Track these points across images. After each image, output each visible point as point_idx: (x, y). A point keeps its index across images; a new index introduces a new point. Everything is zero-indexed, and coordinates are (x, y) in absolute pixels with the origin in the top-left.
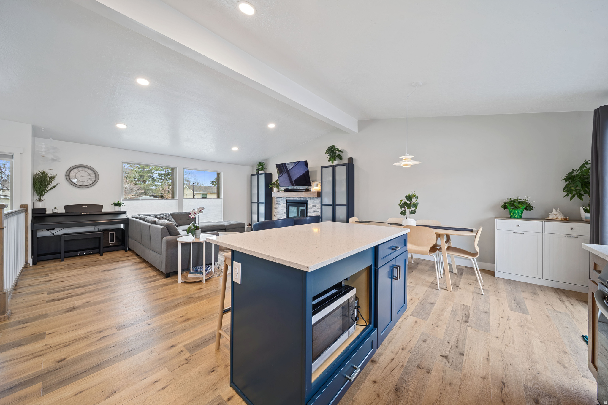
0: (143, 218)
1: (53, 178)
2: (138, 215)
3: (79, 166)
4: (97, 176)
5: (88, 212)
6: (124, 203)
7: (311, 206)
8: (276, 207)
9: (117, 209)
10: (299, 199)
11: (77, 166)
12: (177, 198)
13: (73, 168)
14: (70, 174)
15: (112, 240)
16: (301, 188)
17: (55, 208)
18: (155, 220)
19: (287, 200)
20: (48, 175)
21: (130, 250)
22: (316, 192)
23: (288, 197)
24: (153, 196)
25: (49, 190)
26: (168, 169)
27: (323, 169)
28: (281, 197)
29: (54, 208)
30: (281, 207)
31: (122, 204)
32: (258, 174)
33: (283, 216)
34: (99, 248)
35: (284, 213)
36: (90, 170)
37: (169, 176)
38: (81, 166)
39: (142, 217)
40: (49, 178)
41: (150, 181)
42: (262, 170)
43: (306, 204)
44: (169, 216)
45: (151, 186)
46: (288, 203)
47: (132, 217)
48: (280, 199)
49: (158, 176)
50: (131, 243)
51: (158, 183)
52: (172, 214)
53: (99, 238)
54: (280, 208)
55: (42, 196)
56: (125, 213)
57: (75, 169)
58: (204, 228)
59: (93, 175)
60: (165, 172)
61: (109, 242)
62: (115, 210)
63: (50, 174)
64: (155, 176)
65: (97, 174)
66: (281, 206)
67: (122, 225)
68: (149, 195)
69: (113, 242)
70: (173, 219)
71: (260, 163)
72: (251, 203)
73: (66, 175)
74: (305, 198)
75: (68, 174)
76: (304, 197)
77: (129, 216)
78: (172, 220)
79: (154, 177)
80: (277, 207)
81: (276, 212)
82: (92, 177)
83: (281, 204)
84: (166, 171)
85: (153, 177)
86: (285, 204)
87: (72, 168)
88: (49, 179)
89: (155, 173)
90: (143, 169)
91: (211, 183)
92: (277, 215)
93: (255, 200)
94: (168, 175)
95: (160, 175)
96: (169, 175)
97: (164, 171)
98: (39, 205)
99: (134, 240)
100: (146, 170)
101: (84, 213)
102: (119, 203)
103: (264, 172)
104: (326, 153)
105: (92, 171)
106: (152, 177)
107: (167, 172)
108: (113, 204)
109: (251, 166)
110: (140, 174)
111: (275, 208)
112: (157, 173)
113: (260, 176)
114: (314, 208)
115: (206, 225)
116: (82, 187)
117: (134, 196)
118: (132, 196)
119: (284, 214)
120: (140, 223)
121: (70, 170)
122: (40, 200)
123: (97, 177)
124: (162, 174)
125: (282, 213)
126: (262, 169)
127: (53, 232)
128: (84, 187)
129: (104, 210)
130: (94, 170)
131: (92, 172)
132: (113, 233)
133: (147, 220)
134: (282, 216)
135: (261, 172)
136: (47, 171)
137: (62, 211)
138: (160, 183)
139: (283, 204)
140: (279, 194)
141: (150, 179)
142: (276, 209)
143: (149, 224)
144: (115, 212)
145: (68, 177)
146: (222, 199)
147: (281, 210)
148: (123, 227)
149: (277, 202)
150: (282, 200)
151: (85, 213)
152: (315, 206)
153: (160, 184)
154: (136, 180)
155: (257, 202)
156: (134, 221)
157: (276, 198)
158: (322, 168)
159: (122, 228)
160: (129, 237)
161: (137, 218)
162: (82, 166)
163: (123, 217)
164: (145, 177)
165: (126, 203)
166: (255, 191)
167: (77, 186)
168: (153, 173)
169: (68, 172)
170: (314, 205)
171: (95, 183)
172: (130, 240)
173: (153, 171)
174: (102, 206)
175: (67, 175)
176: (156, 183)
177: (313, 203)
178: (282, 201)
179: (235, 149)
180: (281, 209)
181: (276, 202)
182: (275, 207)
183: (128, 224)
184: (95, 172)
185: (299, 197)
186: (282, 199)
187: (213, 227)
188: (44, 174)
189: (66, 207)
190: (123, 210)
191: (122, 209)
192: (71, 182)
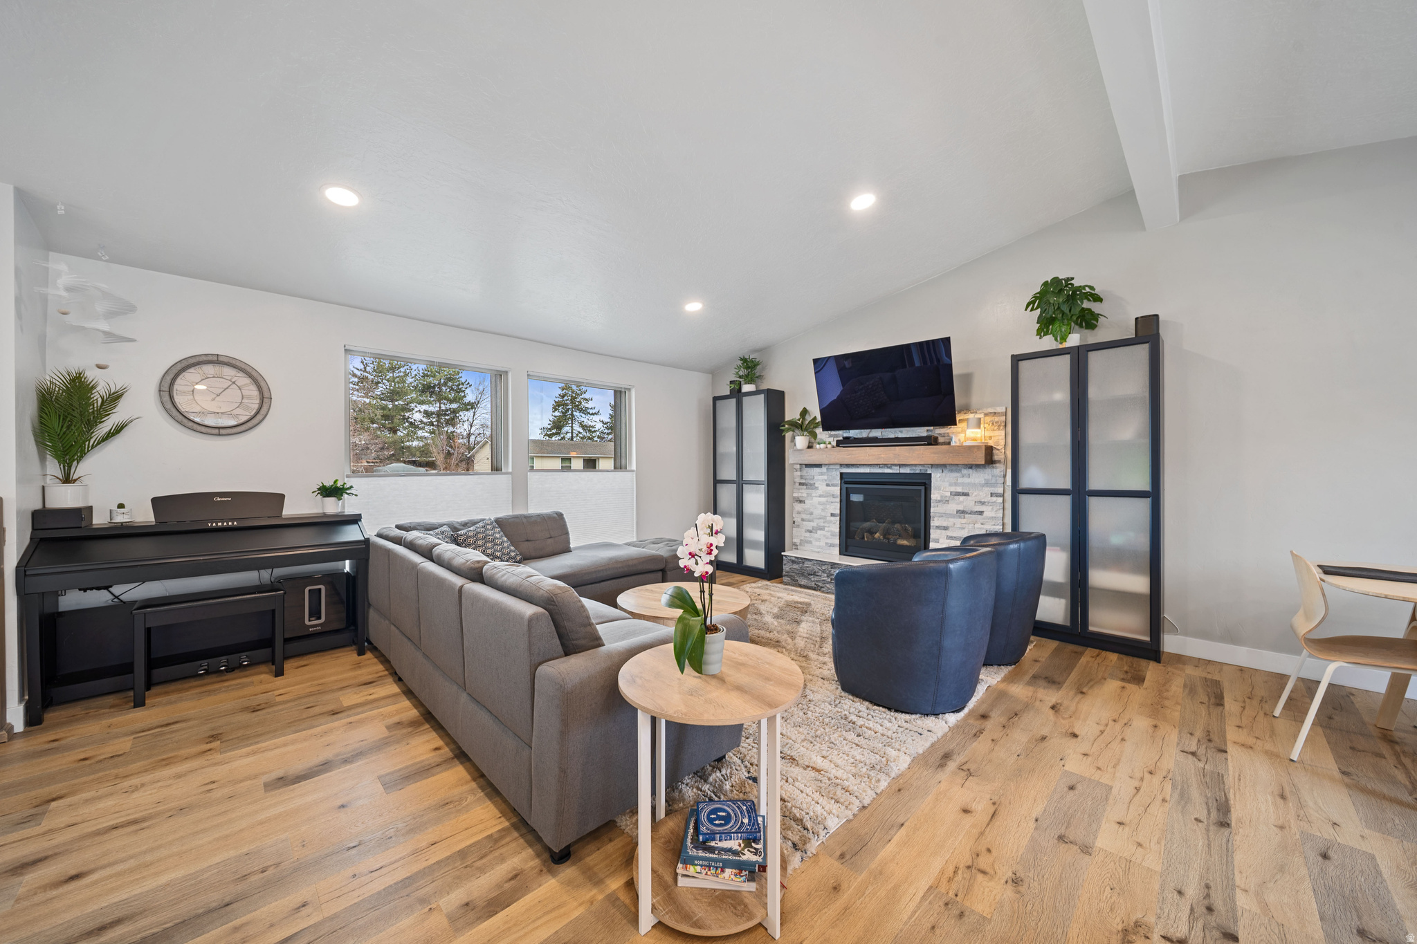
0: (421, 546)
1: (114, 398)
2: (398, 527)
3: (205, 358)
4: (266, 395)
5: (233, 520)
6: (351, 487)
7: (948, 494)
8: (800, 495)
9: (331, 507)
10: (895, 470)
11: (197, 359)
12: (510, 470)
13: (183, 365)
14: (175, 387)
15: (315, 613)
16: (900, 435)
17: (121, 506)
18: (478, 562)
19: (841, 474)
20: (98, 389)
21: (374, 649)
22: (978, 447)
23: (848, 466)
24: (414, 463)
25: (99, 443)
26: (446, 402)
27: (1023, 365)
28: (819, 466)
29: (115, 508)
30: (820, 496)
31: (349, 489)
32: (737, 393)
33: (825, 525)
34: (268, 643)
35: (832, 515)
36: (241, 374)
37: (447, 417)
38: (210, 358)
39: (420, 542)
40: (100, 401)
41: (406, 428)
42: (751, 381)
43: (922, 488)
44: (494, 527)
45: (408, 441)
46: (846, 483)
47: (380, 535)
48: (817, 470)
49: (424, 417)
50: (376, 625)
51: (423, 434)
52: (499, 522)
53: (273, 611)
54: (816, 500)
55: (75, 463)
56: (355, 520)
57: (192, 370)
58: (606, 570)
59: (252, 391)
60: (440, 407)
61: (307, 623)
62: (323, 508)
63: (103, 383)
64: (417, 416)
65: (265, 389)
66: (820, 492)
67: (347, 562)
68: (404, 462)
69: (319, 618)
70: (505, 539)
71: (744, 360)
72: (716, 482)
73: (160, 391)
74: (921, 468)
75: (166, 387)
76: (915, 465)
77: (368, 530)
78: (503, 542)
79: (415, 420)
80: (805, 495)
81: (799, 513)
82: (250, 397)
83: (822, 487)
84: (442, 405)
85: (412, 420)
86: (833, 485)
87: (179, 367)
88: (99, 404)
89: (416, 409)
90: (392, 402)
91: (540, 432)
92: (803, 520)
93: (728, 472)
94: (446, 415)
95: (427, 414)
96: (448, 415)
97: (438, 405)
98: (64, 498)
99: (387, 622)
100: (396, 403)
101: (220, 524)
102: (339, 485)
103: (756, 388)
104: (1026, 310)
105: (250, 376)
106: (410, 420)
107: (443, 407)
108: (319, 489)
109: (710, 373)
110: (385, 412)
111: (794, 498)
112: (422, 410)
113: (746, 400)
114: (961, 502)
115: (611, 559)
116: (216, 431)
117: (372, 462)
118: (368, 462)
119: (832, 518)
120: (414, 566)
121: (175, 371)
122: (67, 480)
123: (265, 398)
124: (432, 413)
125: (823, 514)
126: (750, 379)
127: (117, 590)
128: (222, 431)
129: (291, 510)
130: (254, 373)
131: (247, 380)
132: (320, 589)
133: (439, 556)
134: (822, 524)
135: (747, 388)
136: (91, 375)
137: (144, 515)
138: (429, 433)
139: (828, 485)
140: (812, 457)
141: (407, 424)
142: (801, 502)
143: (458, 581)
144: (325, 515)
145: (166, 398)
146: (633, 471)
147: (821, 507)
148: (351, 568)
149: (804, 481)
150: (822, 474)
151: (222, 520)
152: (966, 494)
153: (427, 435)
154: (375, 425)
155: (735, 479)
156: (388, 552)
157: (798, 466)
158: (1016, 360)
159: (347, 569)
160: (369, 605)
161: (397, 541)
162: (216, 360)
163: (351, 534)
164: (396, 421)
165: (358, 484)
166: (728, 446)
167: (199, 428)
168: (413, 409)
169: (169, 378)
170: (959, 489)
171: (259, 417)
172: (373, 615)
173: (413, 405)
174: (282, 497)
175: (163, 389)
176: (420, 433)
177: (956, 484)
178: (825, 477)
179: (694, 307)
180: (820, 503)
181: (798, 480)
182: (795, 495)
183: (367, 560)
184: (260, 379)
185: (895, 465)
186: (824, 469)
187: (630, 563)
188: (78, 386)
189: (159, 503)
190: (349, 510)
191: (348, 506)
192: (178, 414)
